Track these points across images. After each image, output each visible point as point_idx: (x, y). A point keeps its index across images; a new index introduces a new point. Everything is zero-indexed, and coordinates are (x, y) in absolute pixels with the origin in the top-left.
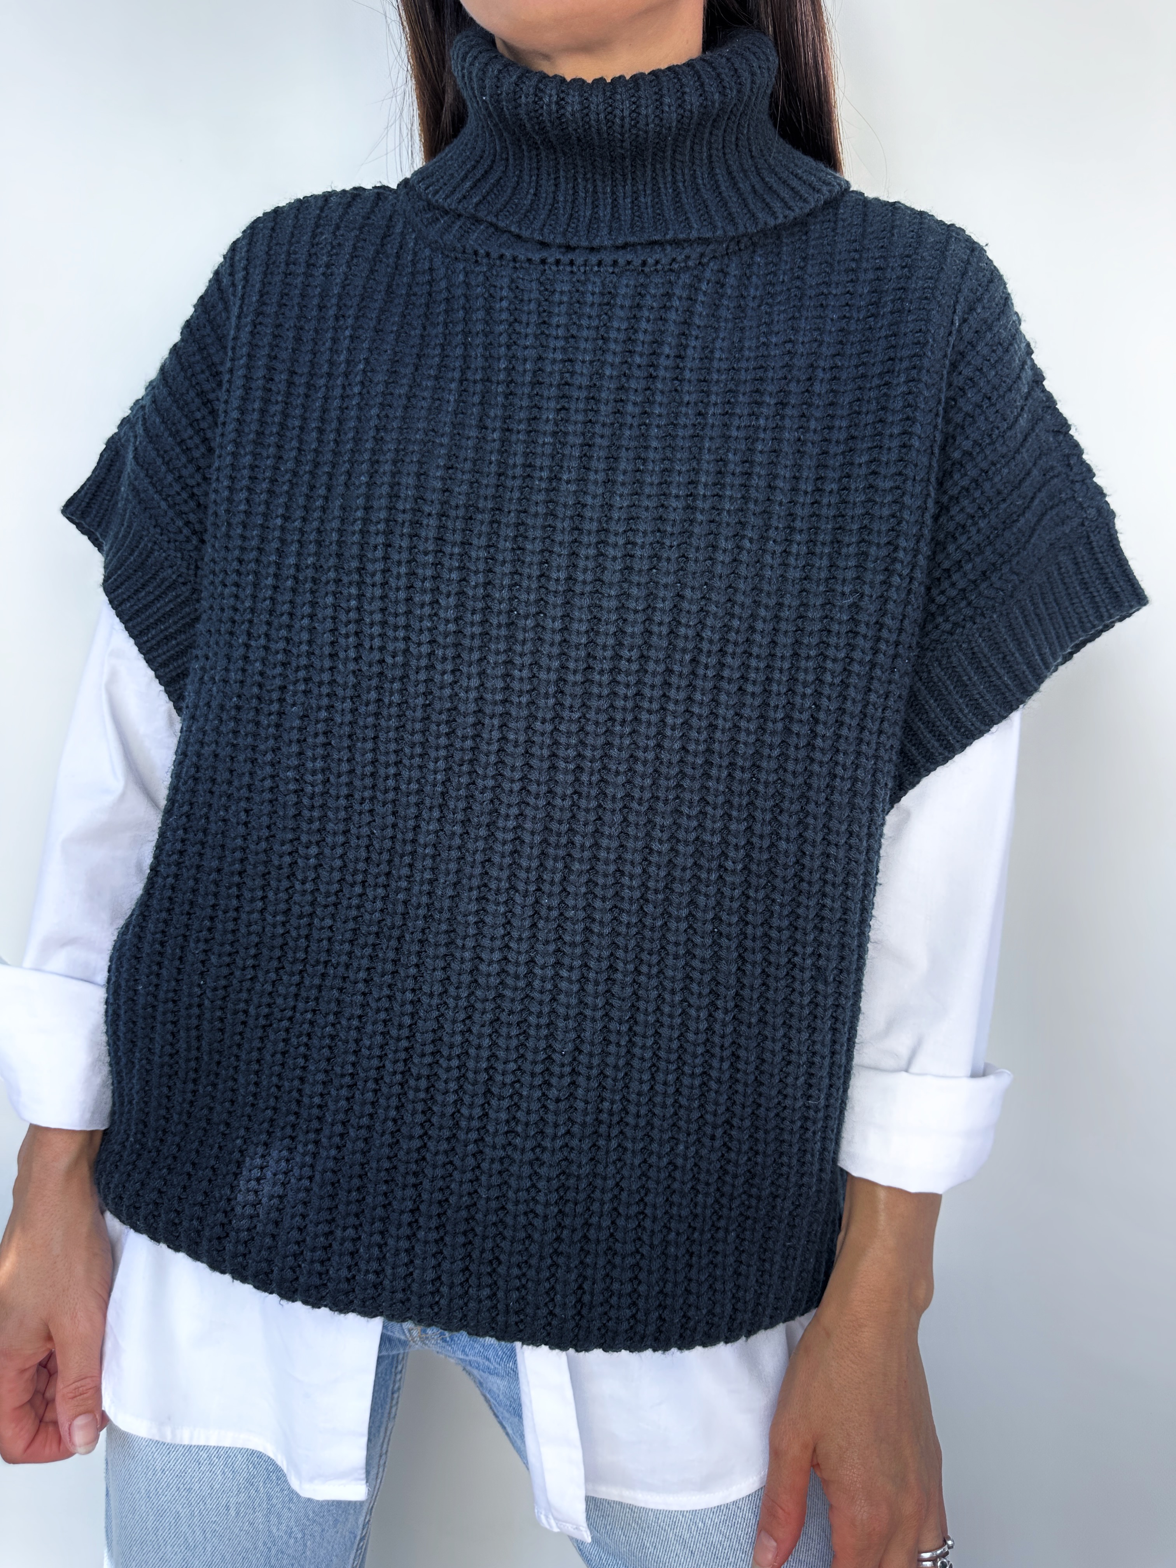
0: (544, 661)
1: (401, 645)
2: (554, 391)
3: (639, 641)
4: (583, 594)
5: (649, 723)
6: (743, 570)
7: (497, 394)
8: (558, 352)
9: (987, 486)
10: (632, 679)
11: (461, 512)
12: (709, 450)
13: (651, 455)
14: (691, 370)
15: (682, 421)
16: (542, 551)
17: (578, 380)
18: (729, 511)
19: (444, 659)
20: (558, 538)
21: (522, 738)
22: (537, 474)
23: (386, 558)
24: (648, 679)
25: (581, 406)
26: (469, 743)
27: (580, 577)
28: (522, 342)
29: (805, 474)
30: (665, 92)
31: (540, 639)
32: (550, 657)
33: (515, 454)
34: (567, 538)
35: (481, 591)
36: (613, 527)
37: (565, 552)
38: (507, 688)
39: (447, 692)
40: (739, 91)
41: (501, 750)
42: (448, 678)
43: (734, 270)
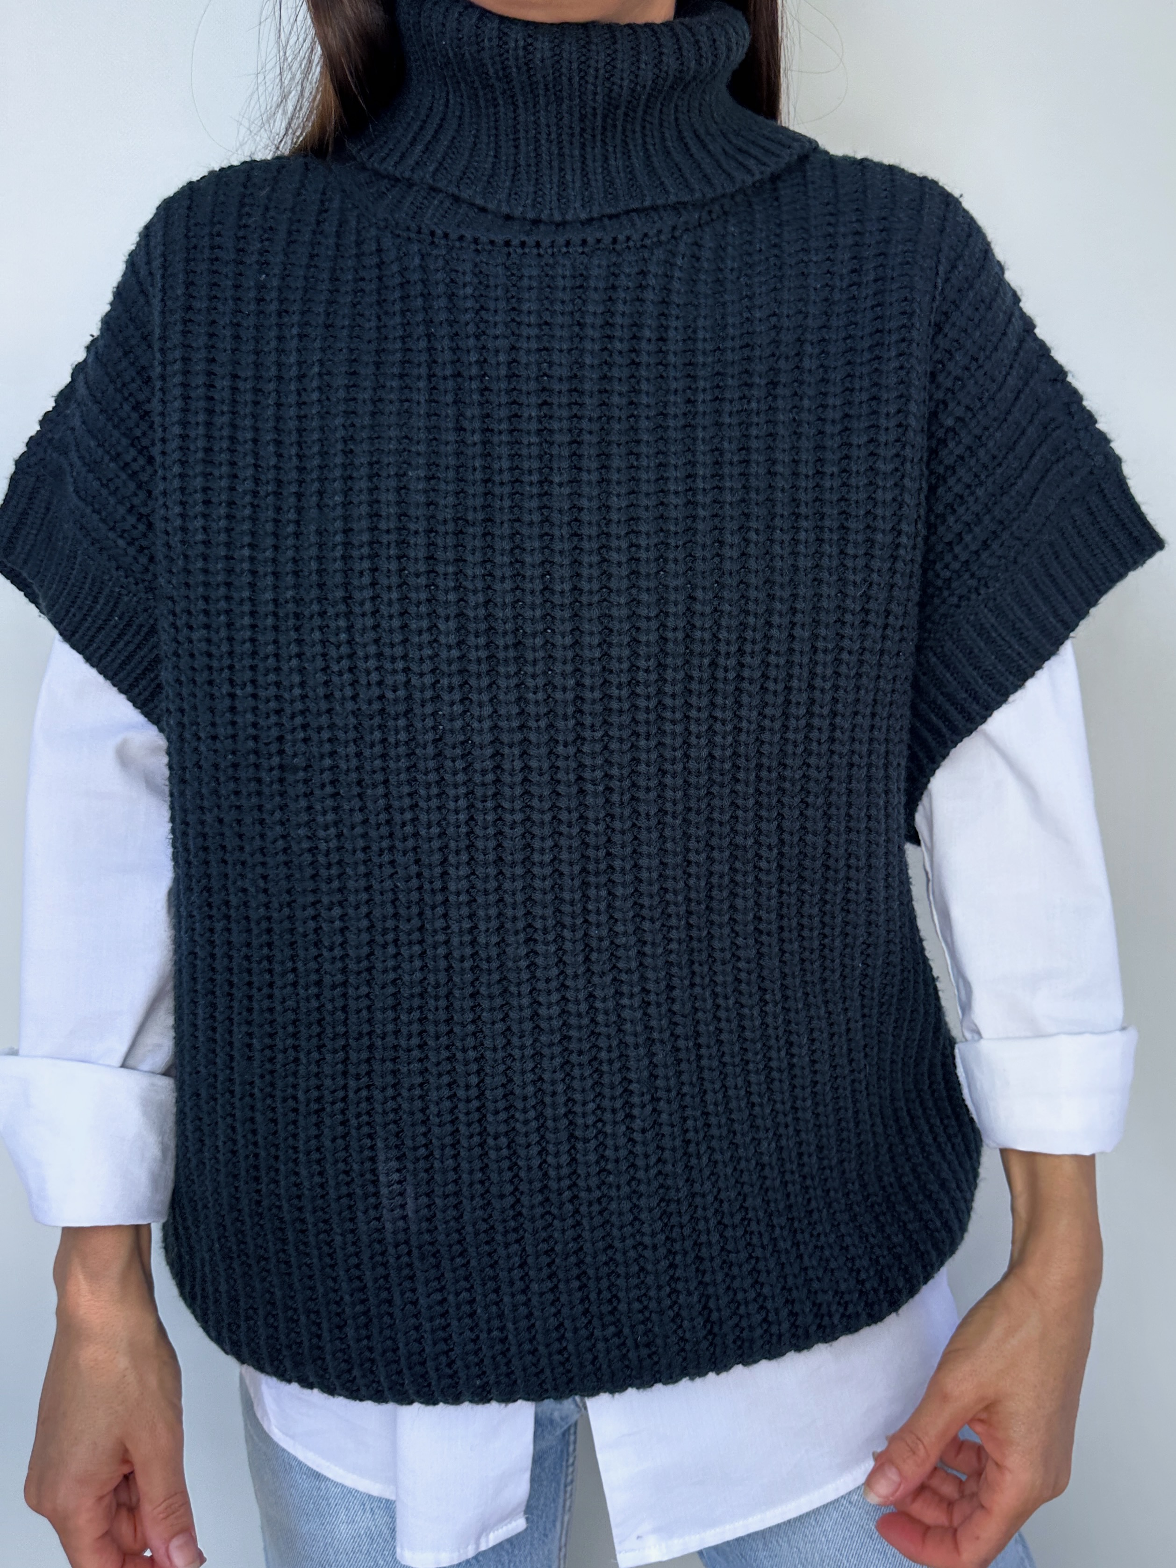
0: (558, 681)
1: (401, 678)
2: (533, 385)
3: (655, 649)
4: (590, 604)
6: (752, 564)
8: (533, 340)
9: (982, 452)
10: (652, 690)
11: (451, 527)
12: (703, 440)
13: (644, 449)
14: (675, 354)
15: (671, 410)
16: (543, 563)
17: (557, 371)
18: (731, 504)
20: (557, 546)
21: (546, 766)
23: (373, 584)
24: (668, 689)
25: (565, 400)
27: (586, 586)
32: (563, 675)
34: (567, 546)
35: (482, 612)
37: (566, 562)
38: (522, 713)
39: (458, 724)
41: (525, 780)
42: (458, 709)
43: (708, 242)
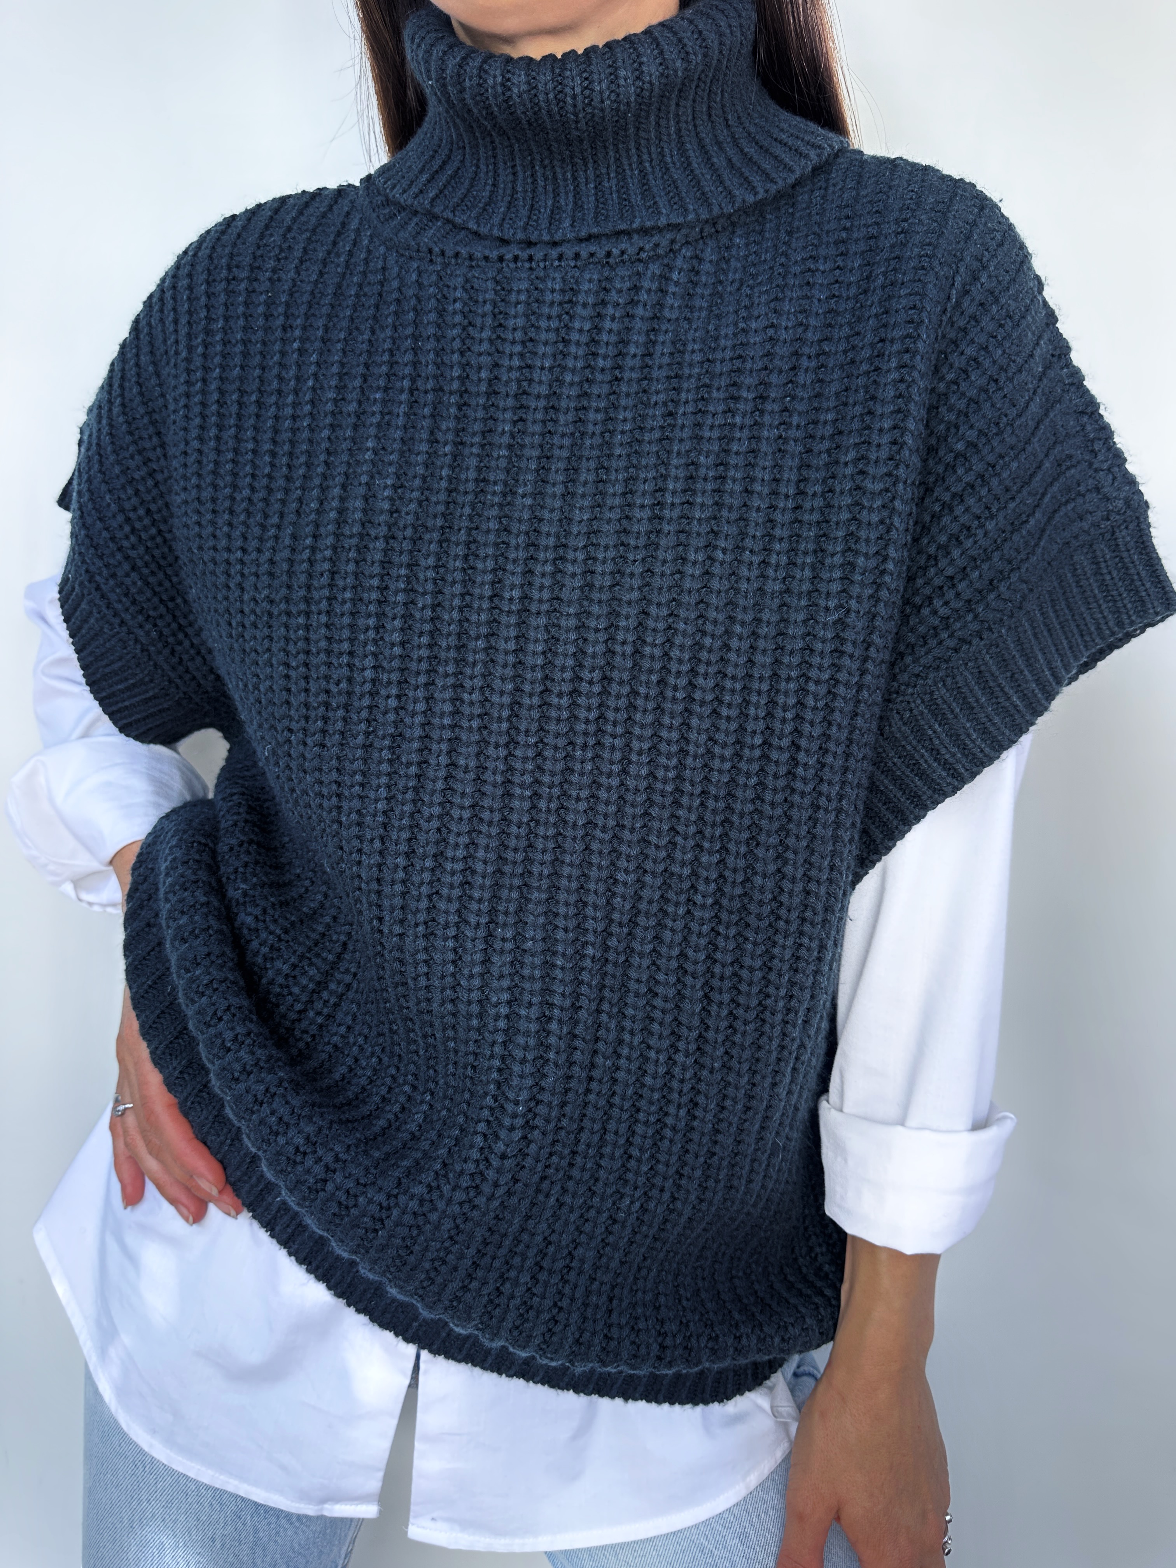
3: (600, 662)
4: (538, 613)
5: (613, 748)
6: (715, 584)
7: (450, 405)
10: (594, 702)
12: (679, 453)
16: (494, 570)
18: (699, 520)
19: (389, 683)
21: (472, 764)
22: (490, 488)
24: (611, 703)
26: (413, 770)
27: (536, 595)
28: (476, 348)
29: (786, 476)
30: (620, 64)
31: (492, 661)
32: (503, 679)
33: (468, 469)
34: (522, 554)
35: (429, 613)
36: (572, 542)
40: (705, 56)
43: (709, 254)
